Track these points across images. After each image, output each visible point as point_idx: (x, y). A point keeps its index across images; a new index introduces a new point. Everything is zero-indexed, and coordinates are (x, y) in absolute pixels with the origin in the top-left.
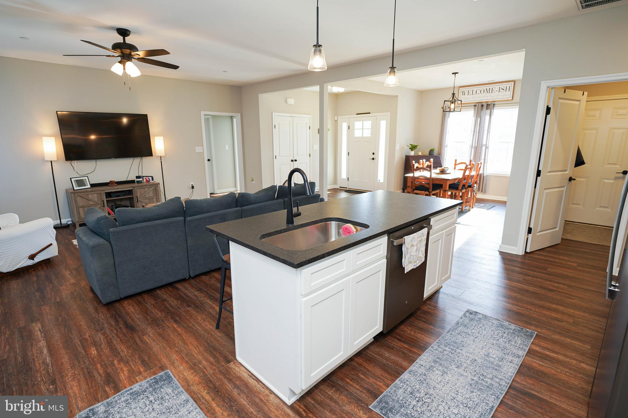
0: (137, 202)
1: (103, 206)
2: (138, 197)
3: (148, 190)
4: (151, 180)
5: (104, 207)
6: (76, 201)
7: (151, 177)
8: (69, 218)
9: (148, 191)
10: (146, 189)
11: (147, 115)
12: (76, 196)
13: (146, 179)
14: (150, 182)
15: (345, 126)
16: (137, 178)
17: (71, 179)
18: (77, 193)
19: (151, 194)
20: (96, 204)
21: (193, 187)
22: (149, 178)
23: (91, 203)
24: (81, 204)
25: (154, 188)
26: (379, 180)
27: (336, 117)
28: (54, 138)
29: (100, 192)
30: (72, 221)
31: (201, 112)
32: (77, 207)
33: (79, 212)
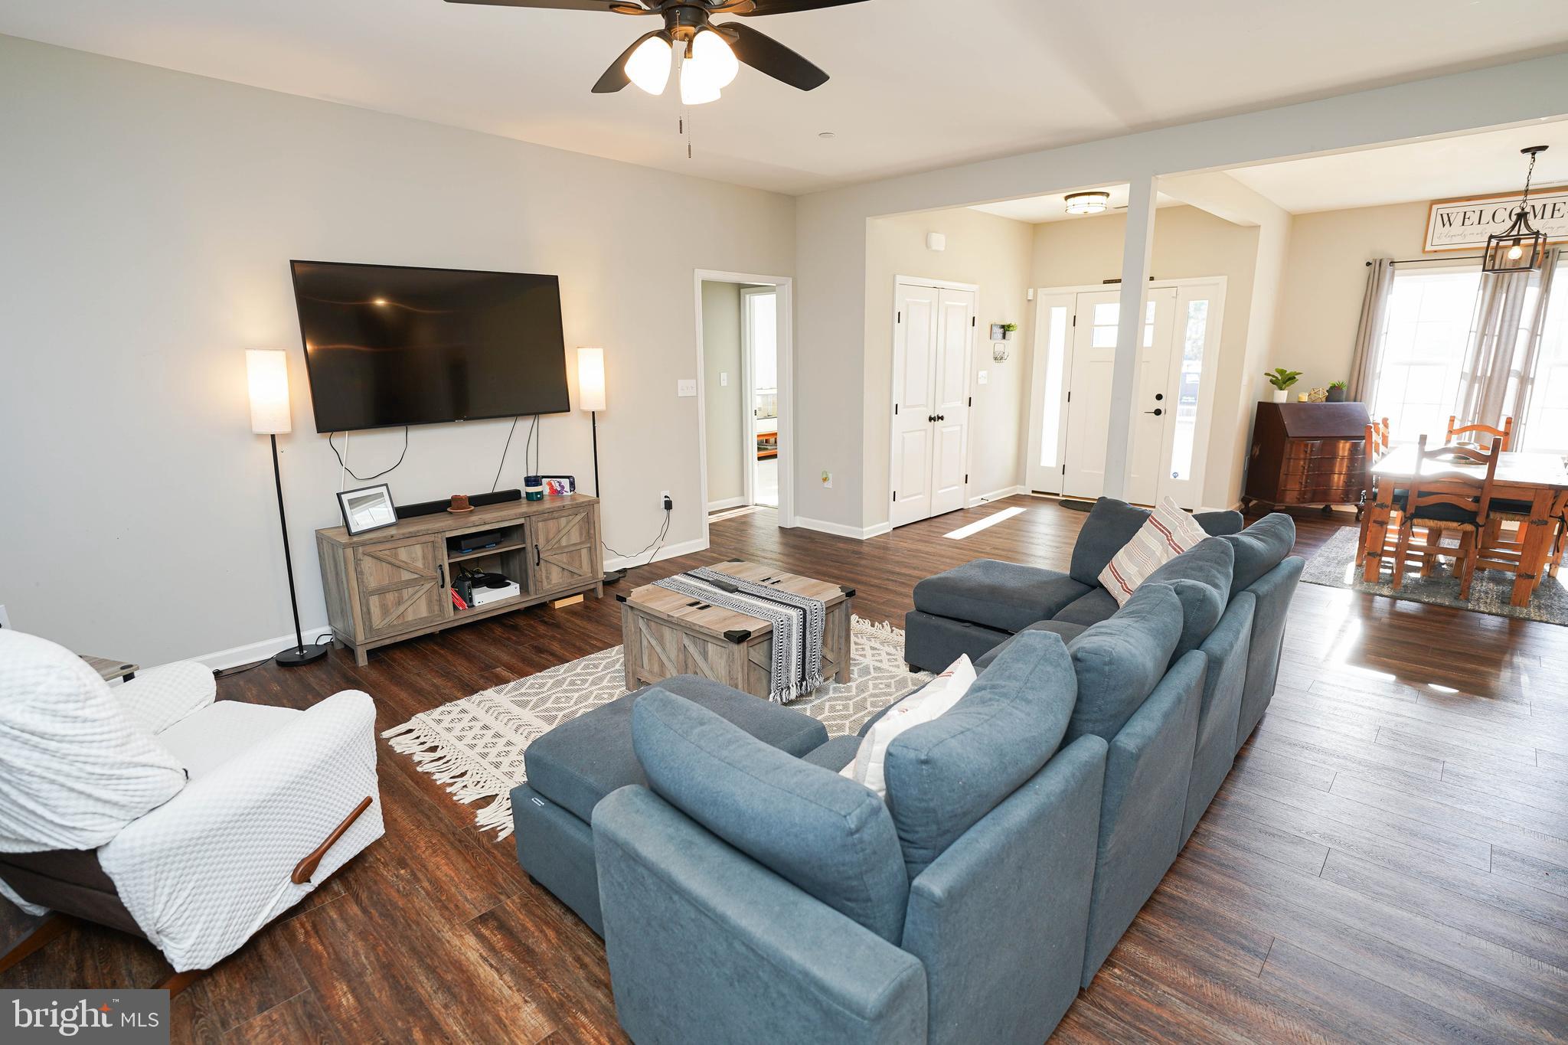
0: (538, 564)
1: (440, 583)
2: (540, 547)
3: (568, 523)
4: (567, 487)
5: (443, 586)
6: (359, 573)
7: (568, 480)
8: (323, 626)
9: (568, 528)
10: (563, 521)
11: (556, 277)
12: (360, 556)
13: (551, 487)
14: (565, 494)
15: (1059, 317)
16: (527, 485)
17: (339, 495)
18: (364, 544)
19: (575, 537)
20: (421, 579)
21: (668, 505)
22: (560, 483)
23: (406, 576)
24: (372, 582)
25: (583, 514)
26: (1176, 475)
27: (1031, 291)
28: (283, 354)
29: (431, 538)
30: (334, 633)
31: (696, 270)
32: (362, 595)
33: (369, 612)
